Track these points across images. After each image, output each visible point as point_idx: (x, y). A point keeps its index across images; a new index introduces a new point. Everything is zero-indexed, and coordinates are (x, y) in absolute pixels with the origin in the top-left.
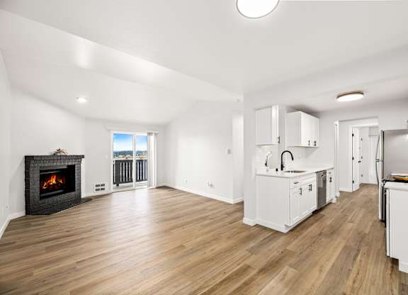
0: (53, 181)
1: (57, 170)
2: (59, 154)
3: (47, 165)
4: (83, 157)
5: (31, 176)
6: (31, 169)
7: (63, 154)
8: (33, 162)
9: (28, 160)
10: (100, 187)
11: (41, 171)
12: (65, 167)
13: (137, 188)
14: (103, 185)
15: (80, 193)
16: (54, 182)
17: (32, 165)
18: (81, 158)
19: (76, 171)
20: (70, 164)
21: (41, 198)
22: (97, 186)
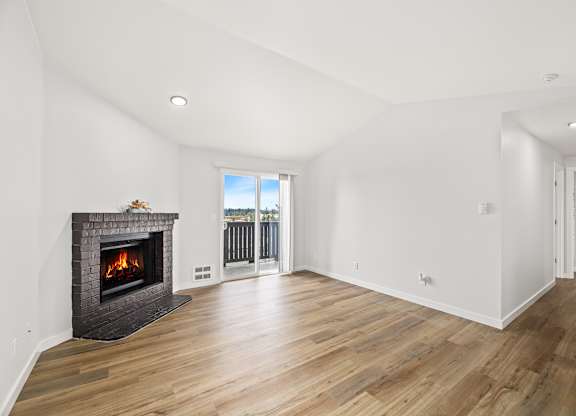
0: (123, 264)
1: (131, 241)
2: (135, 211)
3: (114, 232)
4: (176, 216)
5: (83, 255)
6: (84, 242)
7: (143, 211)
8: (86, 226)
9: (79, 221)
10: (202, 272)
11: (102, 245)
12: (146, 236)
13: (261, 272)
14: (208, 269)
15: (171, 285)
16: (125, 265)
17: (85, 233)
18: (173, 220)
19: (165, 244)
20: (155, 230)
21: (103, 299)
22: (198, 270)
